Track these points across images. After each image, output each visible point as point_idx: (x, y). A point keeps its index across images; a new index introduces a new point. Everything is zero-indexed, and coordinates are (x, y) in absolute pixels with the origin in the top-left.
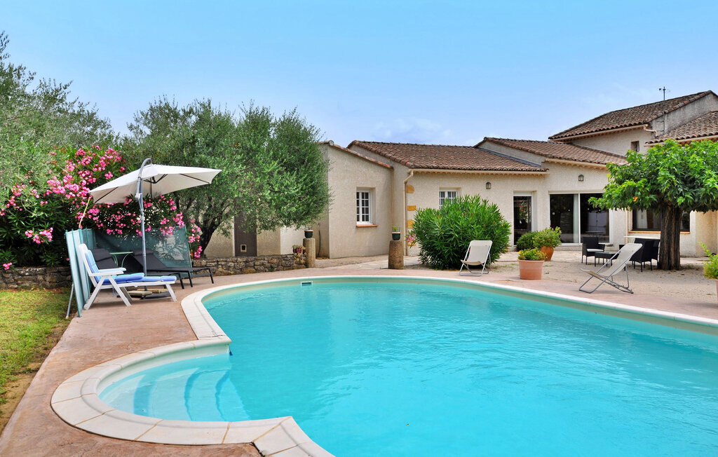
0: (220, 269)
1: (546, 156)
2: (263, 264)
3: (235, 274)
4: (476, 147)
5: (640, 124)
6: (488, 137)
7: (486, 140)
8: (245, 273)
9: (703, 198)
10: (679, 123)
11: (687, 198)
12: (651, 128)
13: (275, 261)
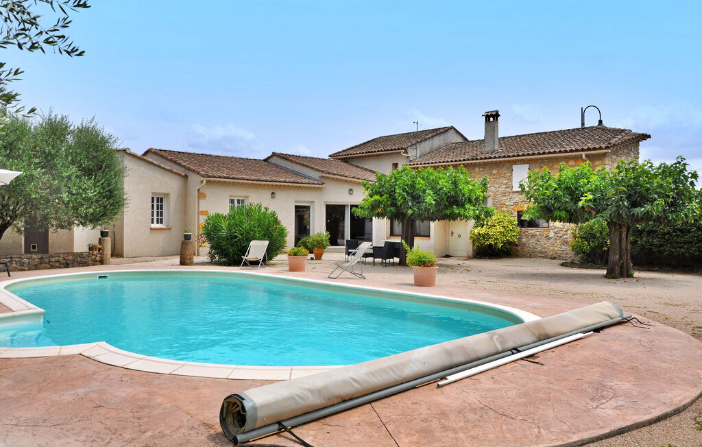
0: (14, 265)
1: (322, 172)
2: (58, 261)
3: (29, 269)
4: (265, 160)
5: (398, 149)
6: (275, 152)
7: (274, 154)
8: (39, 269)
9: (425, 211)
10: (428, 151)
11: (414, 211)
12: (407, 153)
13: (71, 258)
